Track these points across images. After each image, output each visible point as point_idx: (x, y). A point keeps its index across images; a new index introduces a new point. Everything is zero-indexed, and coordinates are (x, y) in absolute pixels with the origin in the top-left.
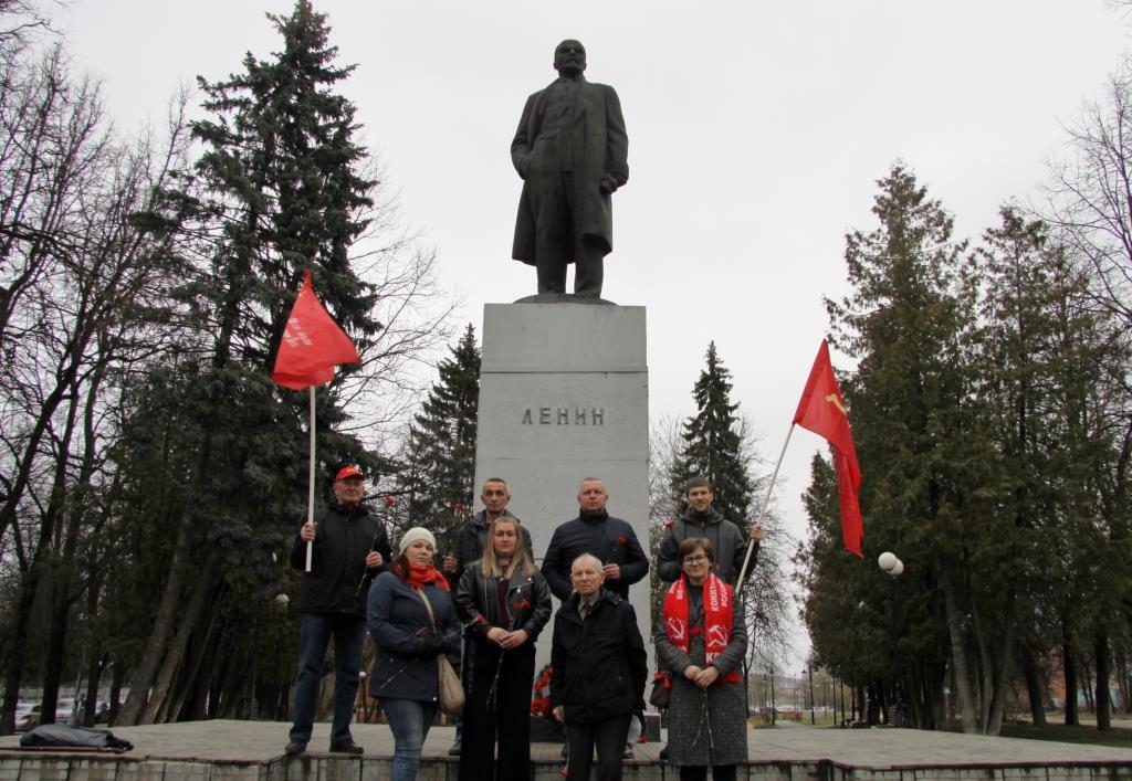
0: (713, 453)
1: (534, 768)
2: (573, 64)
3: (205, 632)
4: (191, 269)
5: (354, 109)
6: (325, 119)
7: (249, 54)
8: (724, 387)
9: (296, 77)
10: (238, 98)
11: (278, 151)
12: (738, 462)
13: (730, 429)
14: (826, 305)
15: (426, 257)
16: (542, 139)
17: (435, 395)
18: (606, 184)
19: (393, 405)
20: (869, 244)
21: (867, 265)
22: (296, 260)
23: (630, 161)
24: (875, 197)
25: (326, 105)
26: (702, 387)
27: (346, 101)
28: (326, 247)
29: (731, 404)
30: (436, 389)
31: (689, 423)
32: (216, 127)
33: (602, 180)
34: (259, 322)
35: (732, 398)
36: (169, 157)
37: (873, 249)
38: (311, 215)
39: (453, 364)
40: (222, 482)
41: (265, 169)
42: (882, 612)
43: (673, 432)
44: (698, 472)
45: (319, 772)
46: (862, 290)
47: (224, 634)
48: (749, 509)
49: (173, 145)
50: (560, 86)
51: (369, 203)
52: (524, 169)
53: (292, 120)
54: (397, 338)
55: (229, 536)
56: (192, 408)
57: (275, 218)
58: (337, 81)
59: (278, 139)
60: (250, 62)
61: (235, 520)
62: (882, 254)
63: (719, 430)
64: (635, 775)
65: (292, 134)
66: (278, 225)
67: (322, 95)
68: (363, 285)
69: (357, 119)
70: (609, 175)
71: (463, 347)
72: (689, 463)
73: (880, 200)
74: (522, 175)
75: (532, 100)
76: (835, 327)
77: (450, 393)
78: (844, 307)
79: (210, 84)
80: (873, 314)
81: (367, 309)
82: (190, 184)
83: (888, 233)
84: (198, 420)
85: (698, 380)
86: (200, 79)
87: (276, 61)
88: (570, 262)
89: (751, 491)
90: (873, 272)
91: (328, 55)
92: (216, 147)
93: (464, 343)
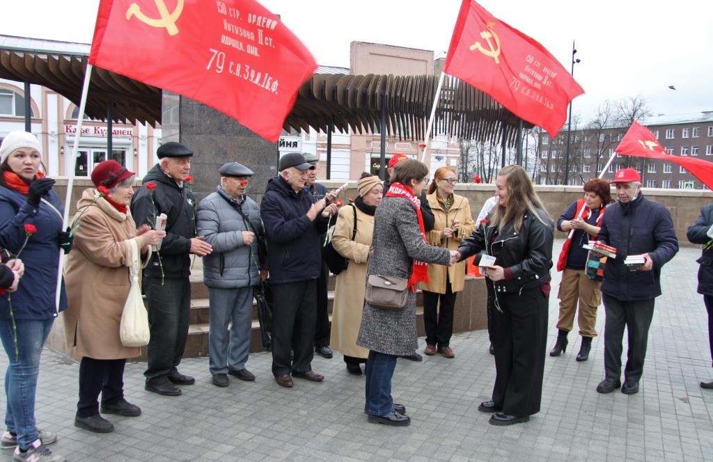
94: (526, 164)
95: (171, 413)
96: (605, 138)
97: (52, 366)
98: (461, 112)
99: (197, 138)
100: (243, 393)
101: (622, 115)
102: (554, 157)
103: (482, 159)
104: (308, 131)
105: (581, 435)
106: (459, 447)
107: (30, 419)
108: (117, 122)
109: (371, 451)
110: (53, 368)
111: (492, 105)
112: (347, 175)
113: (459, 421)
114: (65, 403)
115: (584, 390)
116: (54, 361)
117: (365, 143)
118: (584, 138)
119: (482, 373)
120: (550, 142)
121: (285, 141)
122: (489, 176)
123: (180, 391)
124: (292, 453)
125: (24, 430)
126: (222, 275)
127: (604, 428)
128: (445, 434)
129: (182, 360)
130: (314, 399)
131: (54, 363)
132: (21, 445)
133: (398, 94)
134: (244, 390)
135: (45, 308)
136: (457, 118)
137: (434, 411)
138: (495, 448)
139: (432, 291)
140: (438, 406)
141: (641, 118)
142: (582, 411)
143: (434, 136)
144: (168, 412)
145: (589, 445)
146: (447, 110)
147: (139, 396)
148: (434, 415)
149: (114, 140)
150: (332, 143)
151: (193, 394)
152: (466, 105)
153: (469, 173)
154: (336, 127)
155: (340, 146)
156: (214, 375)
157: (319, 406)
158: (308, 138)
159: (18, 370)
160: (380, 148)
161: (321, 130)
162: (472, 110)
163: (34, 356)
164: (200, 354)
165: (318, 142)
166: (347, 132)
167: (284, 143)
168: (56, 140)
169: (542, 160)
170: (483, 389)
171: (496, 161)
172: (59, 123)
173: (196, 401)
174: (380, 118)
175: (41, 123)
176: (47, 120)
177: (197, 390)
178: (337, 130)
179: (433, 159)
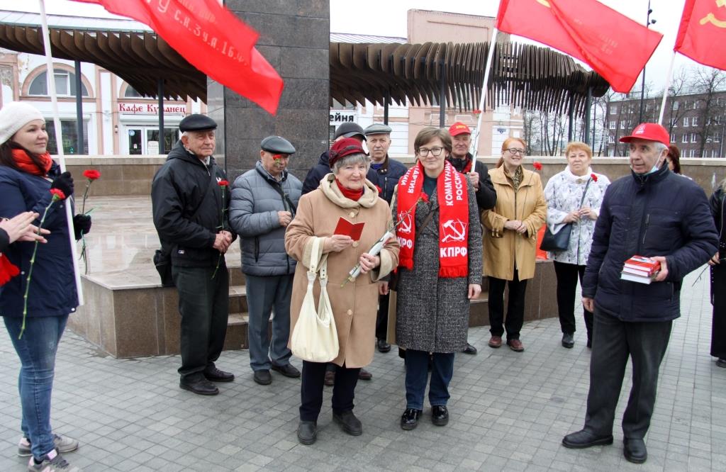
94: (594, 136)
95: (206, 416)
96: (680, 106)
97: (85, 359)
98: (525, 80)
99: (243, 112)
100: (286, 393)
101: (699, 81)
102: (623, 128)
103: (546, 131)
104: (363, 104)
105: (676, 450)
106: (530, 462)
107: (45, 428)
108: (168, 99)
109: (428, 466)
110: (86, 361)
111: (559, 72)
112: (406, 150)
113: (529, 430)
114: (93, 403)
115: (674, 392)
116: (88, 353)
117: (424, 115)
118: (656, 107)
119: (554, 369)
120: (619, 112)
121: (341, 115)
122: (553, 149)
123: (217, 389)
124: (338, 467)
125: (38, 440)
126: (257, 261)
127: (705, 443)
128: (514, 446)
129: (222, 353)
130: (365, 400)
131: (87, 355)
132: (35, 455)
133: (458, 63)
134: (287, 389)
135: (60, 302)
136: (521, 88)
137: (501, 416)
138: (573, 464)
139: (497, 277)
140: (505, 410)
141: (722, 83)
142: (674, 419)
143: (496, 107)
144: (203, 415)
145: (687, 464)
146: (510, 79)
147: (172, 396)
148: (501, 420)
149: (166, 118)
150: (389, 116)
151: (231, 393)
152: (530, 73)
153: (533, 146)
154: (393, 99)
155: (397, 119)
156: (255, 372)
157: (371, 409)
158: (364, 112)
159: (31, 374)
160: (439, 120)
161: (378, 103)
162: (537, 78)
163: (49, 358)
164: (242, 346)
165: (376, 116)
166: (405, 104)
167: (339, 117)
168: (111, 119)
169: (610, 130)
170: (556, 389)
171: (561, 133)
172: (113, 101)
173: (234, 402)
174: (439, 89)
175: (95, 102)
176: (100, 99)
177: (236, 389)
178: (394, 102)
179: (495, 131)
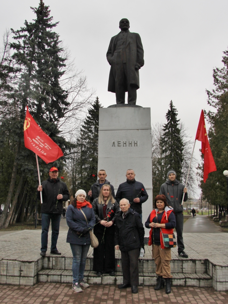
0: (172, 135)
1: (117, 261)
2: (125, 27)
3: (23, 194)
4: (12, 88)
5: (59, 36)
6: (50, 40)
7: (26, 21)
8: (175, 115)
9: (40, 27)
10: (23, 35)
11: (36, 50)
12: (180, 137)
13: (177, 127)
14: (207, 92)
15: (83, 79)
16: (116, 52)
17: (87, 119)
18: (137, 67)
19: (74, 126)
20: (221, 72)
21: (220, 79)
22: (43, 85)
23: (144, 58)
24: (223, 57)
25: (50, 35)
26: (168, 115)
27: (56, 34)
28: (52, 80)
29: (177, 119)
30: (88, 117)
31: (165, 125)
32: (17, 44)
33: (136, 65)
34: (34, 104)
35: (178, 118)
36: (4, 53)
37: (222, 74)
38: (47, 71)
39: (92, 109)
40: (25, 153)
41: (33, 57)
42: (224, 186)
43: (160, 128)
44: (167, 141)
45: (52, 261)
46: (218, 86)
47: (28, 194)
48: (183, 152)
49: (5, 50)
50: (121, 35)
51: (65, 65)
52: (111, 62)
53: (40, 40)
54: (75, 105)
55: (27, 169)
56: (15, 131)
57: (37, 71)
58: (53, 27)
59: (36, 47)
60: (26, 23)
61: (29, 164)
62: (225, 75)
63: (174, 128)
64: (147, 263)
65: (40, 45)
66: (38, 74)
67: (49, 32)
68: (64, 91)
69: (60, 39)
70: (138, 64)
71: (95, 104)
72: (165, 138)
73: (224, 58)
74: (110, 64)
75: (113, 39)
76: (210, 99)
77: (92, 118)
78: (212, 93)
79: (15, 31)
80: (222, 95)
81: (65, 98)
82: (11, 62)
83: (227, 68)
84: (17, 135)
85: (167, 112)
86: (12, 29)
87: (34, 22)
88: (126, 92)
89: (184, 146)
90: (222, 81)
91: (50, 19)
92: (18, 51)
93: (96, 103)
